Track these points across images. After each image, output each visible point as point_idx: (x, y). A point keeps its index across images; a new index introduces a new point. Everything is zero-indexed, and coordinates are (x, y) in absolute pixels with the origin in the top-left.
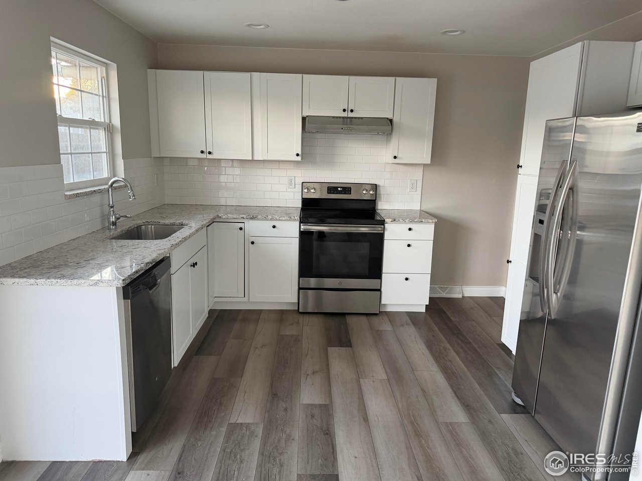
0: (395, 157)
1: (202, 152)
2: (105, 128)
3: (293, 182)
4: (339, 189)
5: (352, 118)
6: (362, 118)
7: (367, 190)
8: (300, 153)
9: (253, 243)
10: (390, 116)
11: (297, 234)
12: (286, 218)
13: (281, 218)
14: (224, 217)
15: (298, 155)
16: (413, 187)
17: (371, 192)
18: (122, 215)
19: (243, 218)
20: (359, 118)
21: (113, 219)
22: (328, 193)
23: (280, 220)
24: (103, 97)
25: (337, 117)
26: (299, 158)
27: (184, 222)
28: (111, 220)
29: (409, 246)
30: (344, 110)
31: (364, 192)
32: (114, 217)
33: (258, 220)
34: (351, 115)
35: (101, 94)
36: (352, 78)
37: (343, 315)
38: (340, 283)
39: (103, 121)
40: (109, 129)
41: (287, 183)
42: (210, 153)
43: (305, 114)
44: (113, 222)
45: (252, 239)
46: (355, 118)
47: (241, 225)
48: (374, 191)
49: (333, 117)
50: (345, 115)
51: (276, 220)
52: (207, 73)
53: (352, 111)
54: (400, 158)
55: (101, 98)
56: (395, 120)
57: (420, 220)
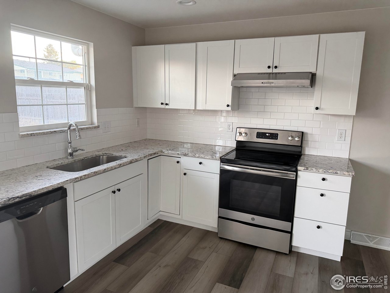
0: (317, 108)
1: (162, 104)
2: (85, 88)
3: (231, 127)
4: (267, 135)
5: (276, 73)
6: (285, 73)
7: (292, 137)
8: (230, 104)
9: (185, 174)
10: (313, 71)
11: (218, 172)
12: (209, 157)
13: (205, 157)
14: (166, 152)
15: (228, 106)
16: (342, 136)
17: (297, 139)
18: (80, 148)
19: (178, 154)
20: (282, 73)
21: (70, 151)
22: (257, 137)
23: (205, 158)
24: (85, 66)
25: (262, 74)
26: (229, 108)
27: (127, 156)
28: (69, 151)
29: (322, 195)
30: (269, 67)
31: (290, 138)
32: (71, 149)
33: (189, 156)
34: (275, 71)
35: (84, 64)
36: (277, 39)
37: (255, 248)
38: (253, 219)
39: (85, 82)
40: (88, 88)
41: (226, 128)
42: (167, 104)
43: (236, 72)
44: (70, 153)
45: (185, 171)
46: (279, 73)
47: (178, 159)
48: (299, 138)
49: (259, 74)
50: (270, 71)
51: (202, 158)
52: (167, 46)
53: (276, 67)
54: (323, 109)
55: (84, 67)
56: (319, 74)
57: (335, 172)
